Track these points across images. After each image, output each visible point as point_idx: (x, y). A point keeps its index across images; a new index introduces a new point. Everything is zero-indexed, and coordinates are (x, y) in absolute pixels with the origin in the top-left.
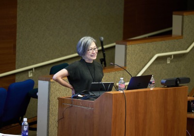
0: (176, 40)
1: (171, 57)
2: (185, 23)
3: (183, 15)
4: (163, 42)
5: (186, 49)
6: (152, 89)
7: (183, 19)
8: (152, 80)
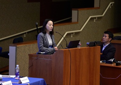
0: (75, 24)
1: (73, 34)
2: (79, 15)
3: (78, 10)
4: (69, 25)
5: (80, 30)
6: (79, 48)
7: (78, 12)
8: (80, 43)
